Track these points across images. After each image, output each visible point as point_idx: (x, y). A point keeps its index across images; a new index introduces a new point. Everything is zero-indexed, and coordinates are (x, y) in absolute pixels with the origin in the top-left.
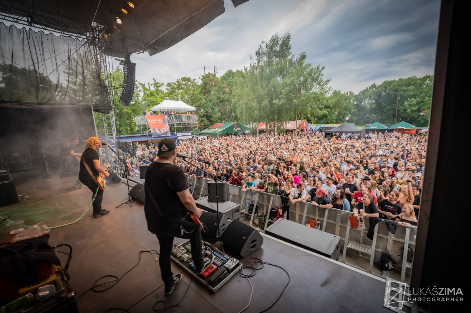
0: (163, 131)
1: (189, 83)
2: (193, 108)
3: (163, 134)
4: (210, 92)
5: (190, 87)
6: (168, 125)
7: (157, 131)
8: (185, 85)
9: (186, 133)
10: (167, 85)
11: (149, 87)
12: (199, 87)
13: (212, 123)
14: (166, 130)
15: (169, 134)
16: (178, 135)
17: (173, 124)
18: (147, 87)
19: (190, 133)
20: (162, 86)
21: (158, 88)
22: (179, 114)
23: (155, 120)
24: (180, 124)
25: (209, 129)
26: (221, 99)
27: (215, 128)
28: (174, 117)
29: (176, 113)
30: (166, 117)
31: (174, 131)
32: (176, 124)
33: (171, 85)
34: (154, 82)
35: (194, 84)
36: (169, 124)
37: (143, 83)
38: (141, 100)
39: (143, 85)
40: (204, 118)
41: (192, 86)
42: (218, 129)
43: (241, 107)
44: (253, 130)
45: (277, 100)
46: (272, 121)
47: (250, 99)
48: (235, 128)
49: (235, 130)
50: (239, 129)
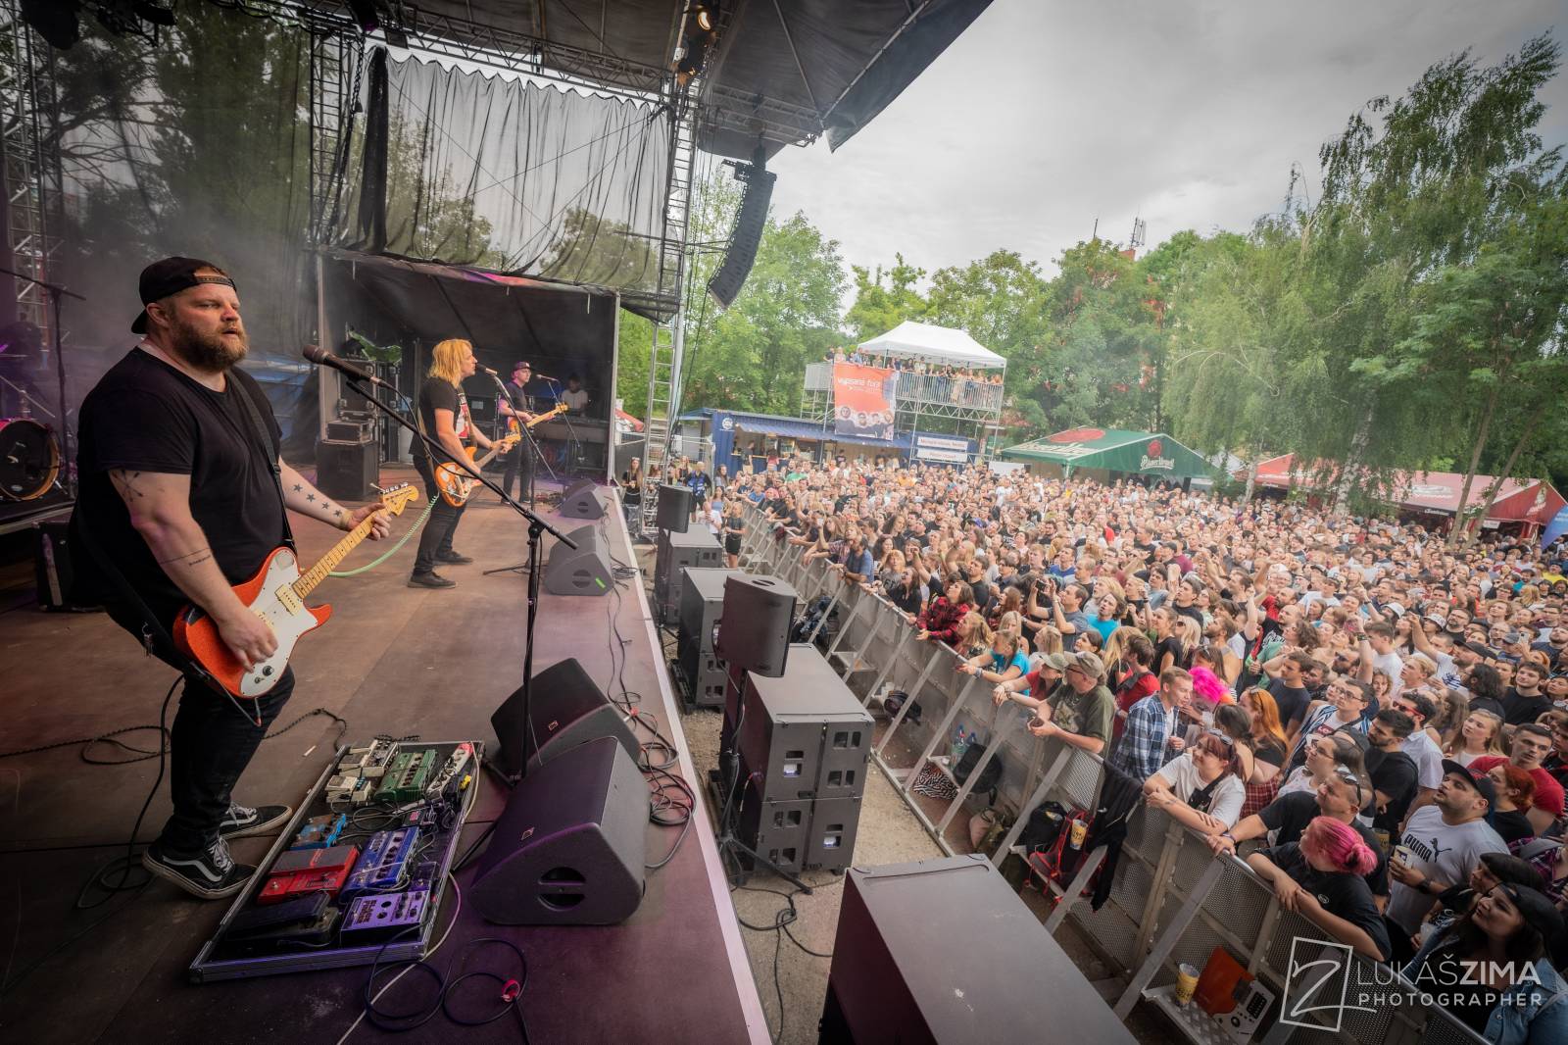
0: (871, 421)
1: (1011, 272)
2: (997, 360)
3: (869, 430)
4: (1081, 305)
5: (1010, 288)
6: (893, 403)
7: (855, 419)
8: (995, 279)
9: (951, 442)
10: (934, 278)
11: (879, 278)
12: (1043, 288)
13: (1060, 424)
14: (882, 420)
15: (889, 436)
16: (919, 443)
17: (913, 403)
18: (872, 279)
19: (964, 445)
20: (919, 280)
21: (904, 285)
22: (944, 373)
23: (856, 382)
24: (937, 407)
25: (1042, 443)
26: (1121, 338)
27: (1067, 445)
28: (921, 382)
29: (932, 367)
30: (896, 376)
31: (911, 428)
32: (923, 405)
33: (946, 279)
34: (897, 265)
35: (1027, 279)
36: (899, 403)
37: (865, 269)
38: (843, 313)
39: (863, 273)
40: (1035, 404)
41: (1020, 285)
42: (1073, 451)
43: (1188, 372)
44: (1231, 477)
45: (1379, 360)
46: (1337, 451)
47: (1240, 343)
48: (1151, 458)
49: (1146, 464)
50: (1169, 464)
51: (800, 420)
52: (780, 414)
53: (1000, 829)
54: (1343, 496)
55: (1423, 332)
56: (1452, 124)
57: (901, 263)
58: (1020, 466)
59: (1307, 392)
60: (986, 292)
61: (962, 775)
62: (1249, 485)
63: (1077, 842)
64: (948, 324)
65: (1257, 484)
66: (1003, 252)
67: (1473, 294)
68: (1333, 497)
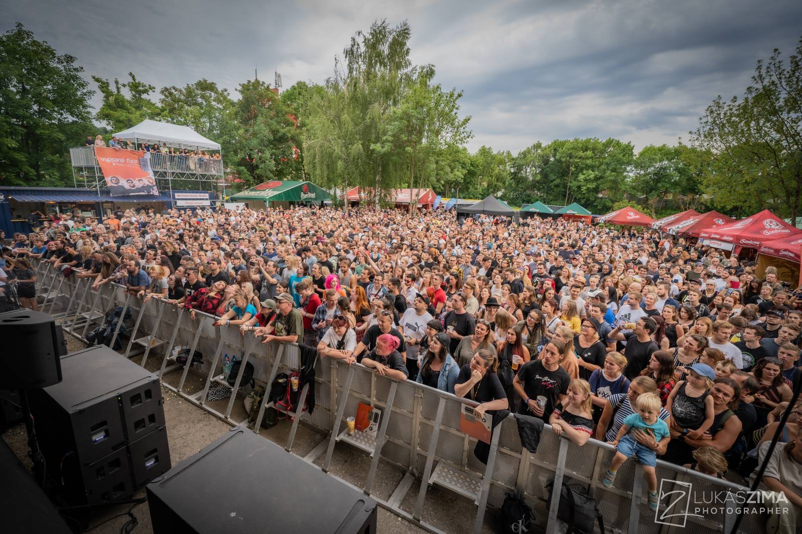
0: (138, 184)
1: (213, 94)
2: (216, 146)
4: (256, 117)
5: (213, 103)
6: (151, 174)
7: (124, 183)
8: (203, 97)
9: (198, 194)
10: (162, 92)
11: (118, 89)
12: (233, 104)
13: (260, 180)
14: (147, 183)
15: (155, 192)
16: (176, 197)
17: (165, 173)
18: (113, 88)
19: (207, 196)
20: (150, 92)
21: (140, 95)
22: (181, 154)
23: (117, 160)
24: (183, 174)
25: (252, 190)
26: (280, 134)
27: (265, 190)
28: (167, 159)
29: (172, 150)
30: (148, 156)
31: (168, 188)
32: (173, 173)
33: (171, 94)
34: (131, 80)
35: (222, 97)
36: (155, 173)
37: (104, 80)
38: (94, 112)
39: (103, 83)
40: (243, 168)
41: (220, 102)
42: (268, 193)
43: (312, 151)
44: (339, 198)
45: (379, 145)
46: (372, 184)
47: (330, 137)
48: (305, 193)
49: (303, 196)
50: (313, 195)
51: (76, 189)
52: (56, 186)
53: (259, 399)
54: (377, 202)
55: (390, 133)
56: (385, 49)
57: (134, 80)
58: (242, 205)
59: (358, 159)
60: (200, 105)
61: (232, 381)
62: (346, 201)
63: (295, 388)
64: (179, 123)
65: (348, 200)
66: (205, 81)
67: (401, 118)
68: (374, 202)
